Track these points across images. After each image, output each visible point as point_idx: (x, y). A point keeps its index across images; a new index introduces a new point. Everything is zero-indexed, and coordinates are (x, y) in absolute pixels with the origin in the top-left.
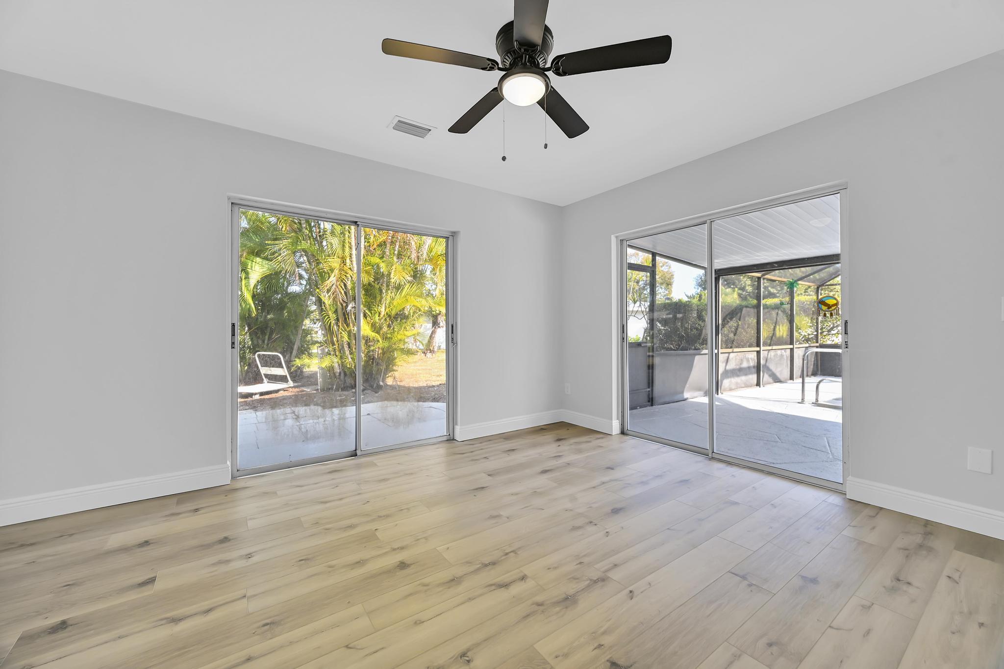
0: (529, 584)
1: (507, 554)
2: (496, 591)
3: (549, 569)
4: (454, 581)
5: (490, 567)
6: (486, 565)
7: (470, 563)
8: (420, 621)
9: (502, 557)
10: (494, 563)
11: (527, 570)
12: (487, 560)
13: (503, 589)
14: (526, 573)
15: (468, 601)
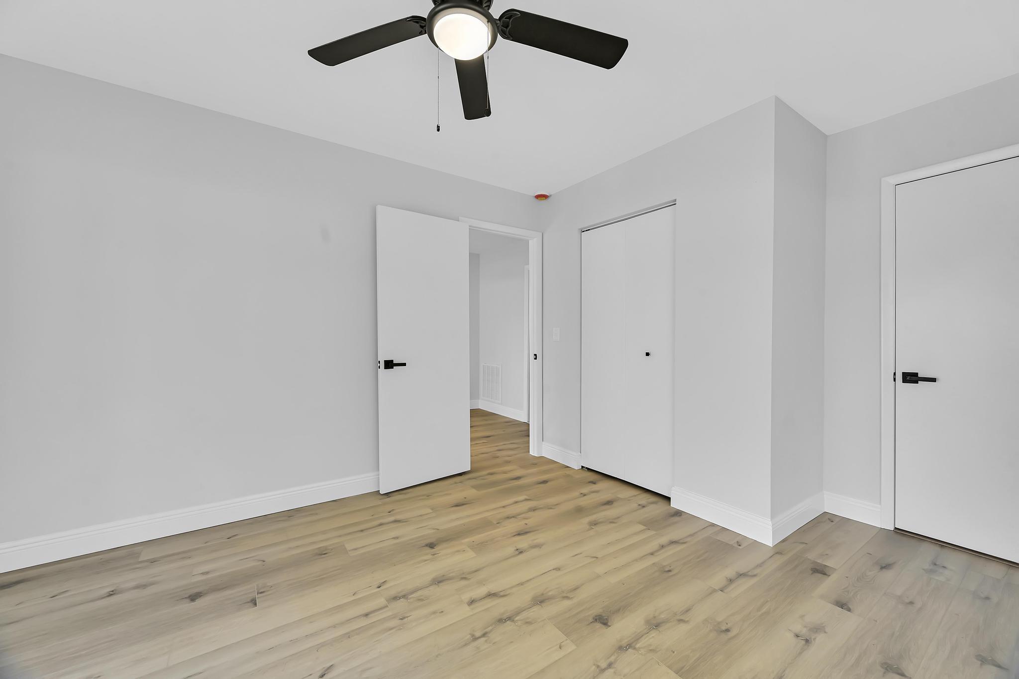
0: (466, 597)
1: (484, 635)
2: (500, 590)
3: (442, 612)
4: (540, 600)
5: (505, 617)
6: (510, 619)
7: (527, 623)
8: (557, 570)
9: (491, 631)
10: (501, 621)
11: (466, 611)
12: (509, 626)
13: (493, 592)
14: (467, 608)
15: (523, 583)
